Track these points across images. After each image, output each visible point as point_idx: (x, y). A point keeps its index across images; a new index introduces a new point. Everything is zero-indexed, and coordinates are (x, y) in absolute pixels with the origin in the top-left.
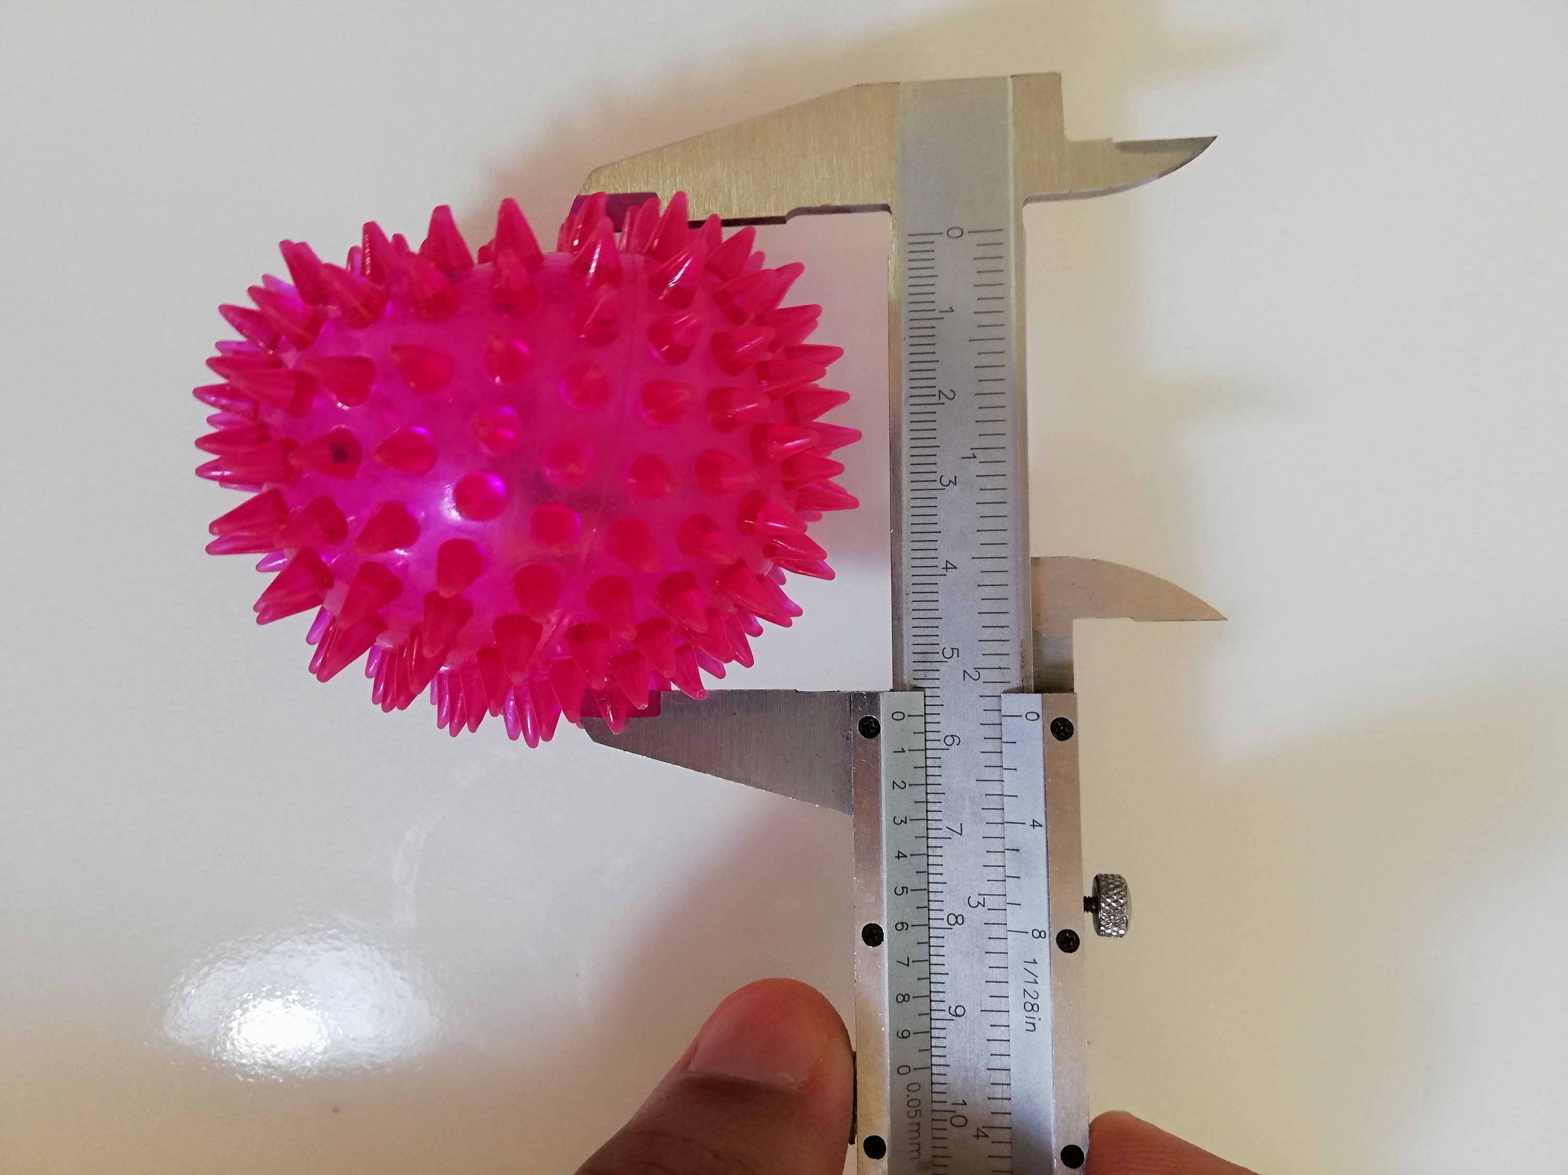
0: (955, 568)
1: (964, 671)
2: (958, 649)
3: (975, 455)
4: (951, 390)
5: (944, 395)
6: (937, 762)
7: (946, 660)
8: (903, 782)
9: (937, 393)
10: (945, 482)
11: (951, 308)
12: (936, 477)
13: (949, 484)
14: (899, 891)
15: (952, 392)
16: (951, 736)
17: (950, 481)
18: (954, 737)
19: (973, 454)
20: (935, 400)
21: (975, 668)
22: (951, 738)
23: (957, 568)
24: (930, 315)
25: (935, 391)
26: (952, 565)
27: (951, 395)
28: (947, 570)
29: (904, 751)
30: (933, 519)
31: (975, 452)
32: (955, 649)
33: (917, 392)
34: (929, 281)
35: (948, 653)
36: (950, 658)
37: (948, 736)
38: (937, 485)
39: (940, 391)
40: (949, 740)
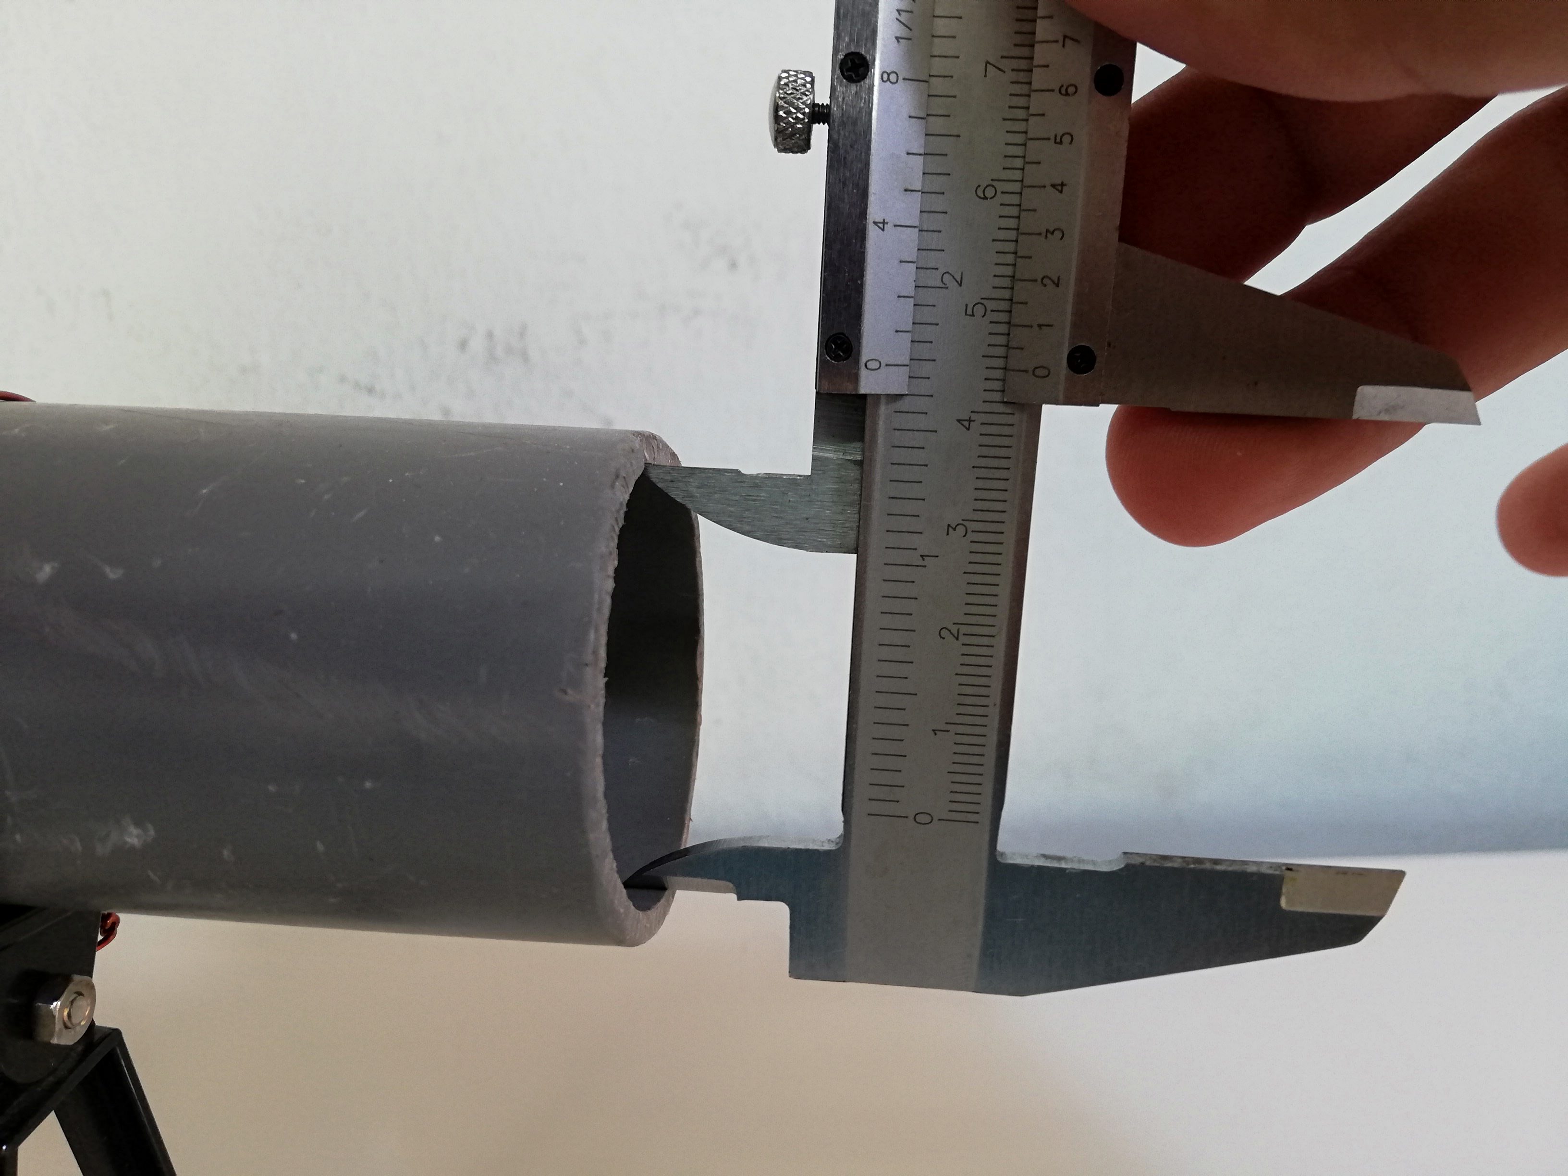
0: (959, 421)
1: (960, 285)
2: (966, 314)
3: (921, 558)
4: (944, 638)
5: (952, 633)
6: (1009, 163)
7: (982, 301)
8: (1045, 286)
9: (961, 637)
10: (961, 530)
11: (936, 734)
12: (972, 536)
13: (956, 526)
14: (1067, 139)
15: (943, 636)
16: (987, 198)
17: (955, 529)
18: (983, 196)
19: (924, 560)
20: (964, 629)
21: (947, 288)
22: (987, 196)
23: (957, 420)
24: (961, 729)
25: (963, 639)
26: (962, 425)
27: (944, 633)
28: (970, 418)
29: (1040, 326)
30: (981, 484)
31: (921, 563)
32: (970, 315)
33: (984, 641)
34: (958, 768)
35: (979, 310)
36: (978, 303)
37: (991, 198)
38: (972, 526)
39: (957, 639)
40: (990, 192)
